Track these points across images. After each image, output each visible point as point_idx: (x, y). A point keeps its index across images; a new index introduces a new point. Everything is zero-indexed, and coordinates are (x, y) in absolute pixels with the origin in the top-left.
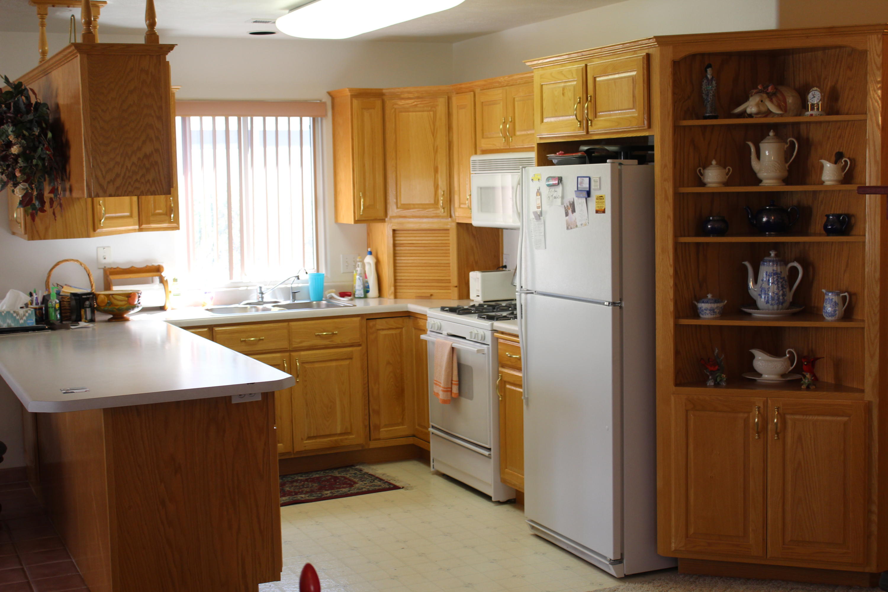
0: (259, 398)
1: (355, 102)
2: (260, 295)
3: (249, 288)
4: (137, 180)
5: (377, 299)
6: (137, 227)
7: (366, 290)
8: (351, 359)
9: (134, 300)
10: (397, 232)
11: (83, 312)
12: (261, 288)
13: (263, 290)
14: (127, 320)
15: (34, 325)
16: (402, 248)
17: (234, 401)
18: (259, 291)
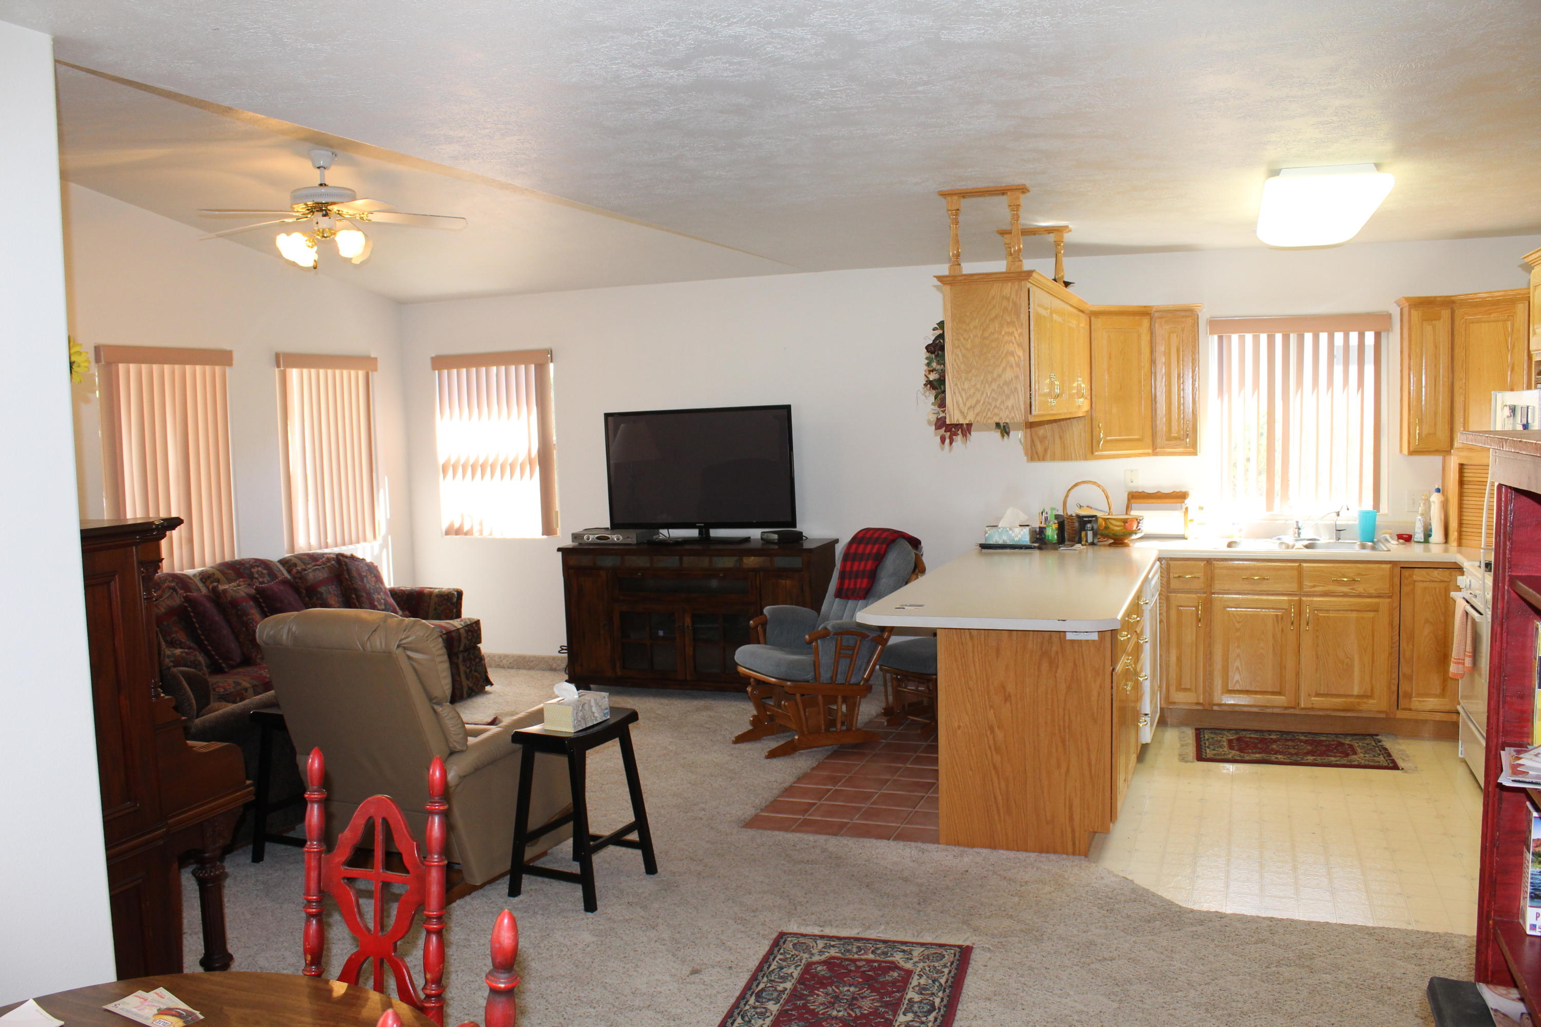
0: (1095, 637)
1: (1414, 313)
2: (1297, 530)
3: (1288, 522)
4: (996, 407)
5: (1443, 546)
6: (1150, 451)
7: (1428, 535)
8: (1377, 611)
9: (1132, 526)
10: (1466, 467)
11: (1083, 534)
12: (1297, 522)
13: (1300, 525)
14: (1127, 545)
15: (1029, 543)
16: (1470, 486)
17: (1069, 636)
18: (1295, 526)
